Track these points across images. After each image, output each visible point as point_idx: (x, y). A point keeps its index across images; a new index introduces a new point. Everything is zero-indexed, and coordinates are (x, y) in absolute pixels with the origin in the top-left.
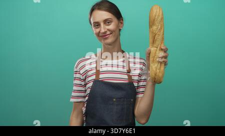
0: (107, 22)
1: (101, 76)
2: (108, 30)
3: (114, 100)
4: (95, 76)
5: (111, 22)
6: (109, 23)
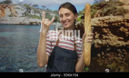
0: (67, 15)
1: (60, 44)
2: (67, 19)
3: (65, 59)
4: (56, 43)
5: (69, 15)
6: (68, 15)
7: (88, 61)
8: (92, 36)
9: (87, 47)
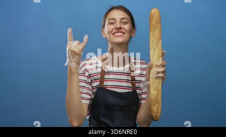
7: (157, 111)
8: (163, 67)
9: (155, 86)
